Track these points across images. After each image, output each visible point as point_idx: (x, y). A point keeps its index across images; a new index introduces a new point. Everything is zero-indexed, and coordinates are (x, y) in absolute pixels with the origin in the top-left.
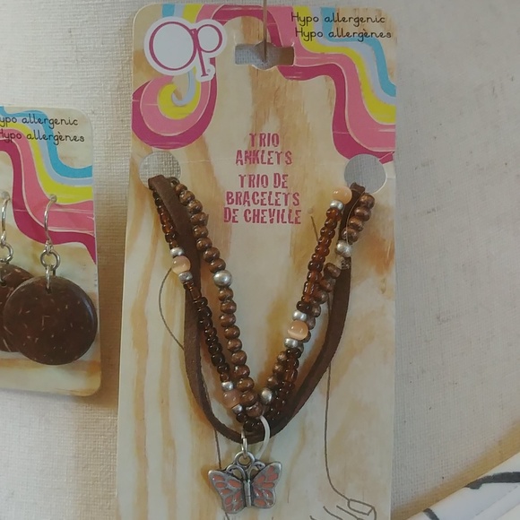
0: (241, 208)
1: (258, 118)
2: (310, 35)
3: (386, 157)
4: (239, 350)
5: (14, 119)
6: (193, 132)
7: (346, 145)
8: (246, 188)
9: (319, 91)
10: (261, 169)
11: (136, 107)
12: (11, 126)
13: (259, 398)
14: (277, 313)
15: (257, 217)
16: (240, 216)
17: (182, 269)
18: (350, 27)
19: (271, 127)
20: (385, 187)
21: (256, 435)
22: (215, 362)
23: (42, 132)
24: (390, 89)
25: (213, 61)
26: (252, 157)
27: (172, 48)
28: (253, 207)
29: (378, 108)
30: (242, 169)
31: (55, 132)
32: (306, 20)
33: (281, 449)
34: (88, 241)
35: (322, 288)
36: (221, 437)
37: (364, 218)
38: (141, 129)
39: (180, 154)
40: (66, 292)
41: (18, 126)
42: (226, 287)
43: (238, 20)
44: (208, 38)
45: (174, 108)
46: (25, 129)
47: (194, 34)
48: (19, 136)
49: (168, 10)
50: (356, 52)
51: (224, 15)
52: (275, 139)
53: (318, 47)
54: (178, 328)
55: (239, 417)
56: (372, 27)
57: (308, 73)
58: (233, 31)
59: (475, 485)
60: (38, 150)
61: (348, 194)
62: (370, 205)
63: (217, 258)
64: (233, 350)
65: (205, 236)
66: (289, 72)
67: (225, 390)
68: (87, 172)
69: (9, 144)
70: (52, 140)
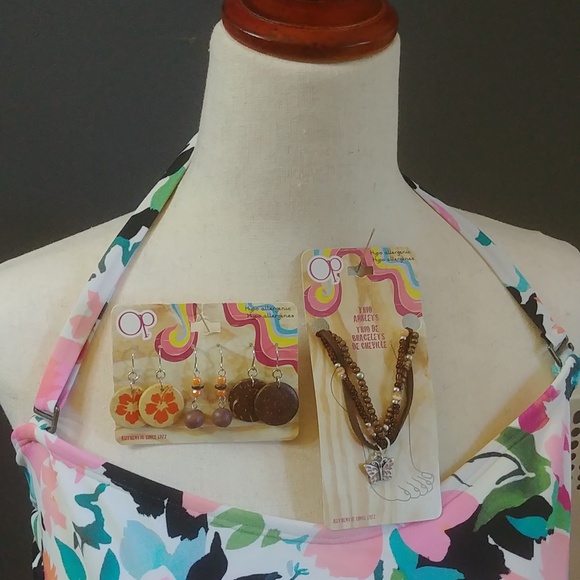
0: (360, 343)
1: (361, 300)
2: (380, 261)
3: (419, 315)
4: (371, 408)
5: (257, 309)
6: (333, 309)
7: (402, 311)
8: (360, 333)
9: (386, 285)
10: (366, 324)
11: (306, 298)
12: (255, 312)
13: (383, 429)
14: (383, 389)
15: (367, 346)
16: (360, 346)
17: (341, 373)
18: (396, 256)
19: (367, 304)
20: (421, 327)
21: (385, 446)
22: (361, 415)
23: (272, 314)
24: (416, 283)
25: (338, 275)
26: (360, 318)
27: (320, 270)
28: (365, 342)
29: (413, 293)
30: (357, 324)
31: (279, 314)
32: (377, 254)
33: (392, 452)
34: (293, 363)
35: (403, 376)
36: (366, 449)
37: (416, 343)
38: (309, 308)
39: (329, 319)
40: (284, 389)
41: (259, 312)
42: (362, 380)
43: (347, 255)
44: (335, 265)
45: (323, 298)
46: (263, 313)
47: (329, 263)
48: (260, 316)
49: (316, 252)
50: (400, 267)
51: (341, 253)
52: (370, 309)
53: (383, 266)
54: (341, 400)
55: (374, 439)
56: (405, 256)
57: (381, 278)
58: (346, 260)
59: (471, 461)
60: (269, 323)
61: (407, 332)
62: (417, 337)
63: (356, 367)
64: (369, 408)
65: (349, 357)
66: (373, 278)
67: (367, 427)
68: (295, 331)
69: (254, 320)
70: (277, 317)
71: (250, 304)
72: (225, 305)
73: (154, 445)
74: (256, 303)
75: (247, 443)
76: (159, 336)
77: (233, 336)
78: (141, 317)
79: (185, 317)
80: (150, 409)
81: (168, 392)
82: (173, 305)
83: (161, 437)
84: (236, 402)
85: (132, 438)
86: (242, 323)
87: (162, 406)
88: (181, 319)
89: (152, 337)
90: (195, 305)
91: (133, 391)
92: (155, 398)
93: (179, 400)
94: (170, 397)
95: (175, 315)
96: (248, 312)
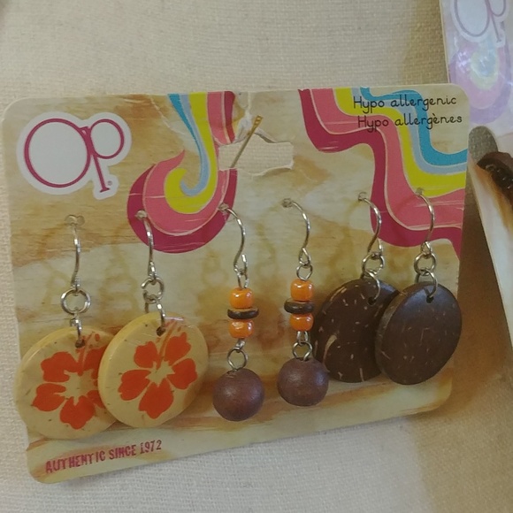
5: (381, 102)
12: (377, 112)
23: (414, 116)
31: (429, 114)
34: (452, 234)
41: (386, 111)
46: (393, 114)
48: (386, 122)
60: (407, 137)
68: (462, 156)
69: (373, 134)
70: (425, 123)
71: (365, 92)
72: (305, 95)
73: (129, 470)
74: (378, 90)
75: (352, 427)
76: (138, 186)
77: (320, 175)
78: (86, 134)
79: (204, 130)
80: (131, 384)
81: (175, 334)
82: (175, 99)
83: (148, 448)
84: (332, 339)
85: (73, 462)
86: (344, 142)
87: (160, 373)
88: (193, 136)
89: (119, 189)
90: (230, 97)
91: (81, 344)
92: (145, 354)
93: (197, 351)
94: (178, 346)
95: (178, 127)
96: (359, 112)
